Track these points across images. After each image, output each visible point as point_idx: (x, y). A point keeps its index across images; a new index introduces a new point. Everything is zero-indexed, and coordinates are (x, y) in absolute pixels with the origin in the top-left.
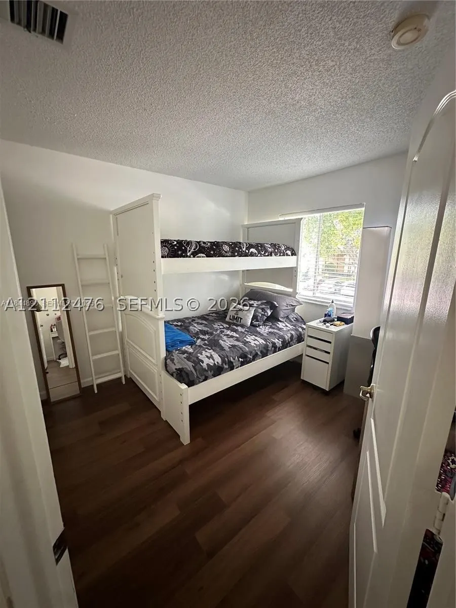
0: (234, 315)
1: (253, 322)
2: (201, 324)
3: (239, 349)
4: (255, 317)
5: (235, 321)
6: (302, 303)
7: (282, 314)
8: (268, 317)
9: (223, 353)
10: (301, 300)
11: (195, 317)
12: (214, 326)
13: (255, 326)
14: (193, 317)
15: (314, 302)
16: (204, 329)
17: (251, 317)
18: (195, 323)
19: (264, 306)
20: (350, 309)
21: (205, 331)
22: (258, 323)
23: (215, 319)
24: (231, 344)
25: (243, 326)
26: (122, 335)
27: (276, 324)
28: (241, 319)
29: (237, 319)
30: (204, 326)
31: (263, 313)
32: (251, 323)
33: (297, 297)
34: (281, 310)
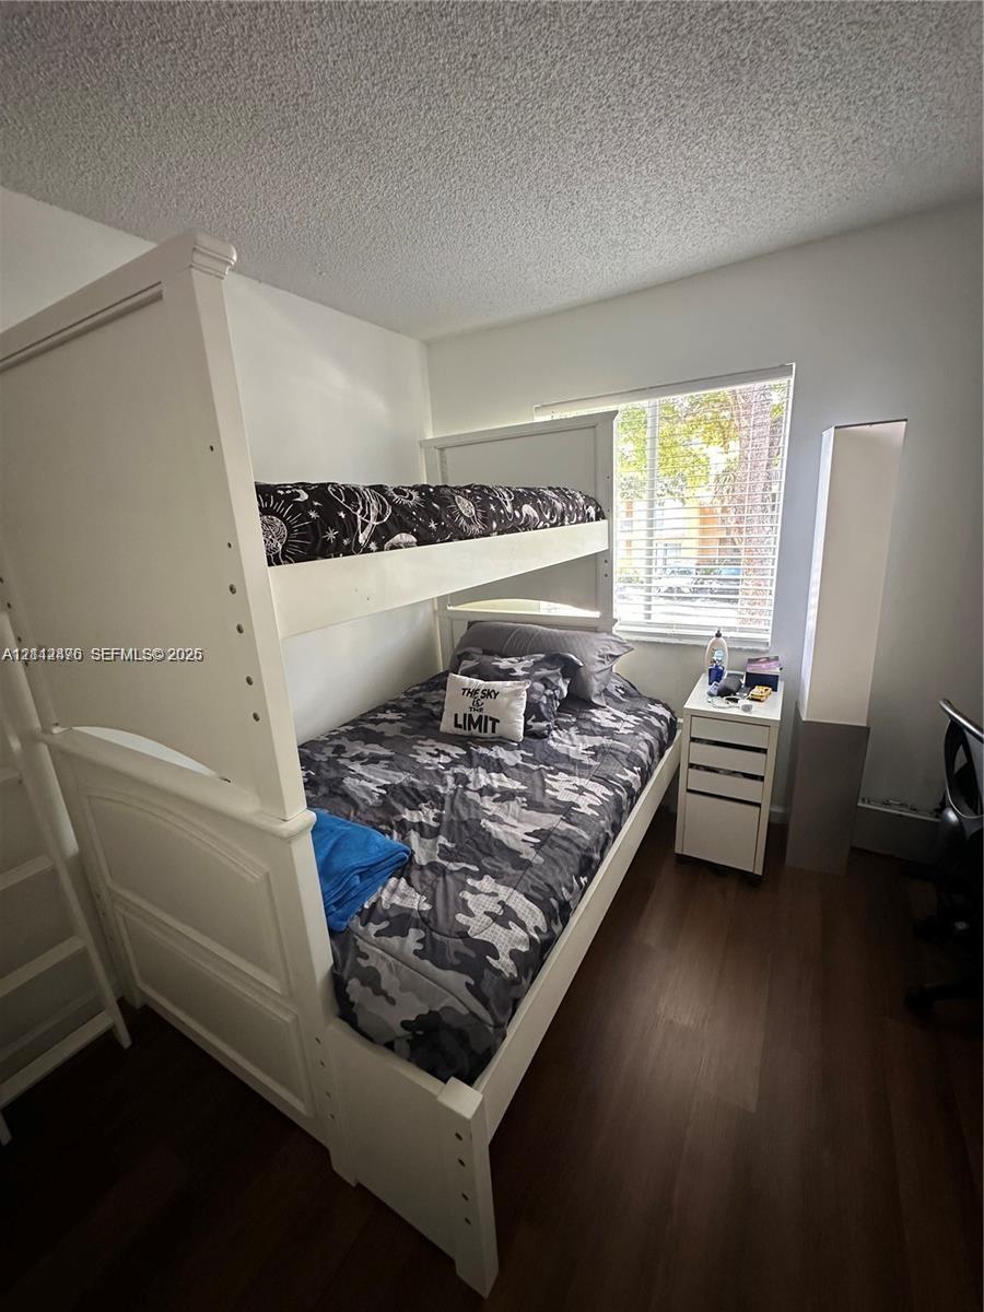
0: (468, 712)
1: (529, 722)
2: (375, 759)
3: (565, 844)
4: (533, 710)
5: (475, 731)
6: (630, 645)
7: (595, 686)
8: (563, 701)
9: (530, 879)
10: (625, 637)
11: (338, 737)
12: (419, 759)
13: (540, 736)
14: (331, 738)
15: (662, 640)
16: (398, 781)
17: (523, 710)
18: (352, 759)
19: (544, 672)
20: (763, 648)
21: (401, 786)
22: (544, 724)
23: (403, 730)
24: (531, 829)
25: (504, 742)
26: (81, 868)
27: (588, 716)
28: (495, 721)
29: (481, 722)
30: (390, 767)
31: (549, 692)
32: (526, 727)
33: (614, 632)
34: (592, 673)
